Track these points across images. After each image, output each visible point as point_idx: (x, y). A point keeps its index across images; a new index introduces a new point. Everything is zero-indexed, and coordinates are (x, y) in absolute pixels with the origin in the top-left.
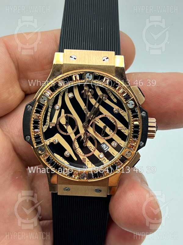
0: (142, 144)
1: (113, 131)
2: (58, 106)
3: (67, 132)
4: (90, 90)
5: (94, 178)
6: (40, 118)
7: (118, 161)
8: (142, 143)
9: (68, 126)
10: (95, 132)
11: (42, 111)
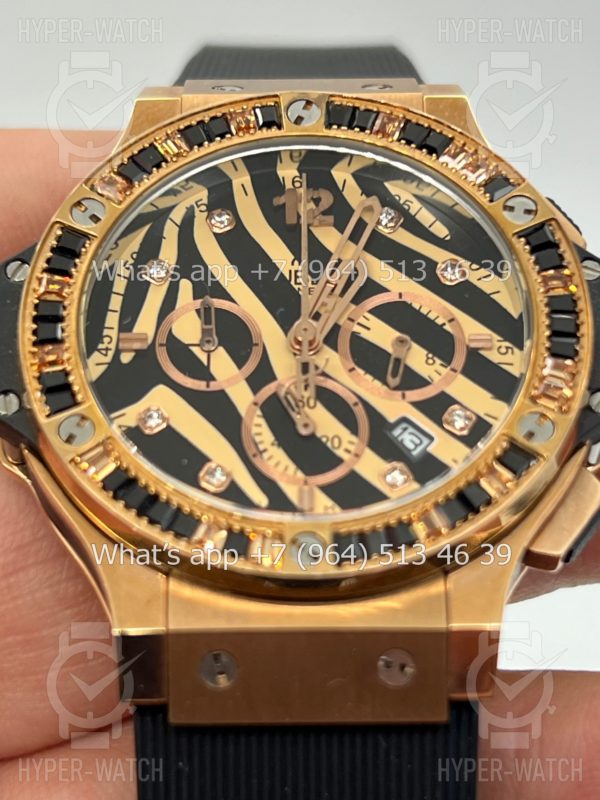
1: (447, 360)
6: (71, 294)
10: (353, 369)
11: (80, 263)
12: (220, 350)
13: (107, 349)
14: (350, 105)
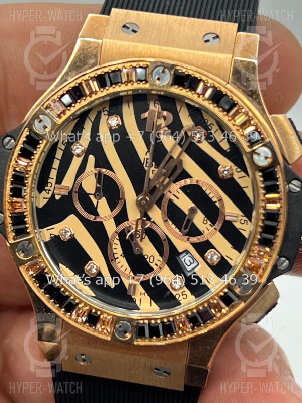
0: (285, 264)
2: (80, 147)
3: (97, 214)
4: (165, 113)
5: (151, 337)
6: (30, 171)
7: (215, 301)
8: (284, 261)
9: (100, 199)
10: (167, 220)
11: (36, 153)
12: (104, 199)
14: (186, 73)
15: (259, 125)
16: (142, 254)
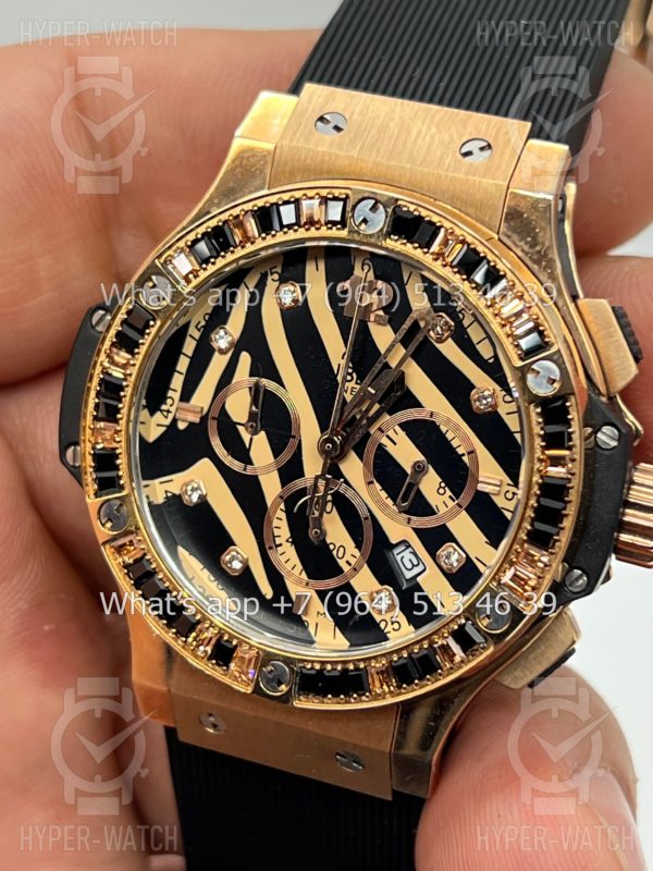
0: (581, 582)
1: (457, 493)
2: (226, 336)
3: (247, 461)
4: (380, 284)
5: (324, 695)
6: (130, 375)
8: (580, 577)
9: (256, 433)
10: (372, 482)
11: (143, 344)
12: (263, 434)
13: (168, 411)
14: (416, 213)
15: (542, 317)
16: (324, 540)
